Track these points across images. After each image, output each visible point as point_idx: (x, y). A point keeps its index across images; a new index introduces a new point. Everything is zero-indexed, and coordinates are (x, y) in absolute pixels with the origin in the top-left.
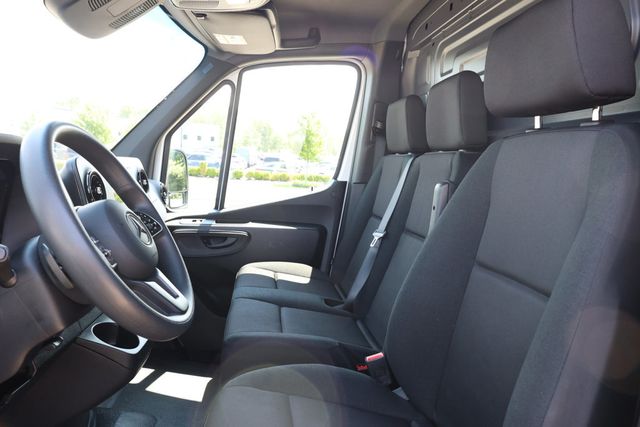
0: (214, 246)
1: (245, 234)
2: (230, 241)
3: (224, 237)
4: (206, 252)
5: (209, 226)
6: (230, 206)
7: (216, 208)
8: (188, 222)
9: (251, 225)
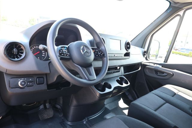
0: (159, 74)
1: (172, 73)
2: (165, 74)
3: (163, 73)
4: (155, 76)
5: (159, 67)
6: (170, 62)
7: (164, 62)
8: (152, 65)
9: (175, 71)
